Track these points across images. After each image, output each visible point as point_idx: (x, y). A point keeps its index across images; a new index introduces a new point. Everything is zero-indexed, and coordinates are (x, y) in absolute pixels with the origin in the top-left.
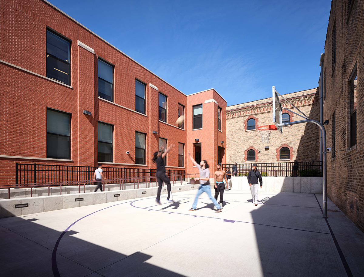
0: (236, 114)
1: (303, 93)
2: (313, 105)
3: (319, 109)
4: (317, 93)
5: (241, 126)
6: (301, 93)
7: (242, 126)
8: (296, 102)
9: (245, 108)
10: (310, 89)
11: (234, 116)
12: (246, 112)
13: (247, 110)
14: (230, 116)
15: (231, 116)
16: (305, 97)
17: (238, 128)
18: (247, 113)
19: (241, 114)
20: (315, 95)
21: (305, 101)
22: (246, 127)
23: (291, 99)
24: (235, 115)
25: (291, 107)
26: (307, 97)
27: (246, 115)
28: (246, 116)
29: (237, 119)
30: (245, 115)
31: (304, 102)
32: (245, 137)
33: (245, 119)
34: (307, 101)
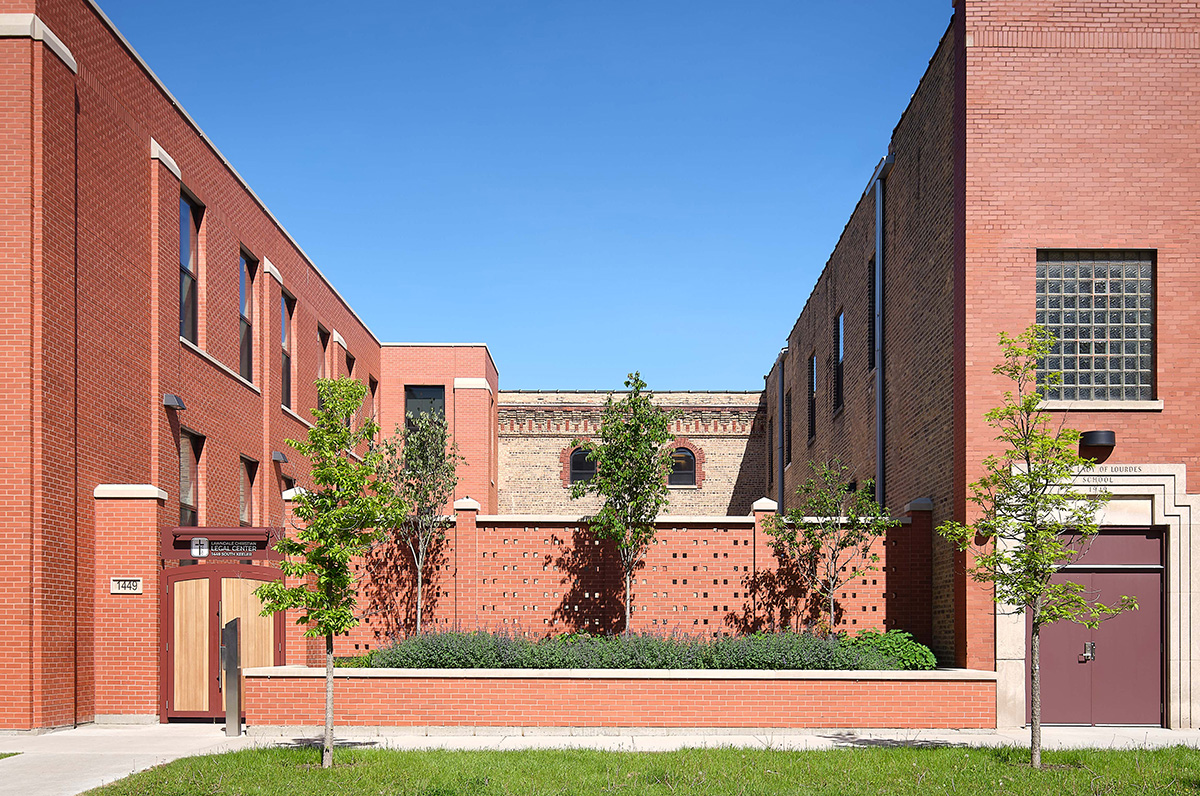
0: (534, 425)
1: (728, 397)
2: (752, 438)
3: (767, 452)
4: (762, 408)
5: (549, 468)
6: (725, 397)
7: (553, 468)
8: (713, 421)
9: (565, 409)
10: (746, 393)
11: (526, 430)
12: (567, 425)
13: (572, 418)
14: (512, 429)
15: (516, 427)
16: (735, 411)
17: (539, 473)
18: (572, 427)
19: (549, 427)
20: (758, 411)
21: (734, 423)
22: (568, 473)
23: (700, 409)
24: (530, 429)
25: (698, 433)
26: (737, 413)
27: (567, 433)
28: (568, 436)
29: (537, 441)
30: (563, 431)
31: (730, 427)
32: (563, 507)
33: (562, 447)
34: (737, 424)
